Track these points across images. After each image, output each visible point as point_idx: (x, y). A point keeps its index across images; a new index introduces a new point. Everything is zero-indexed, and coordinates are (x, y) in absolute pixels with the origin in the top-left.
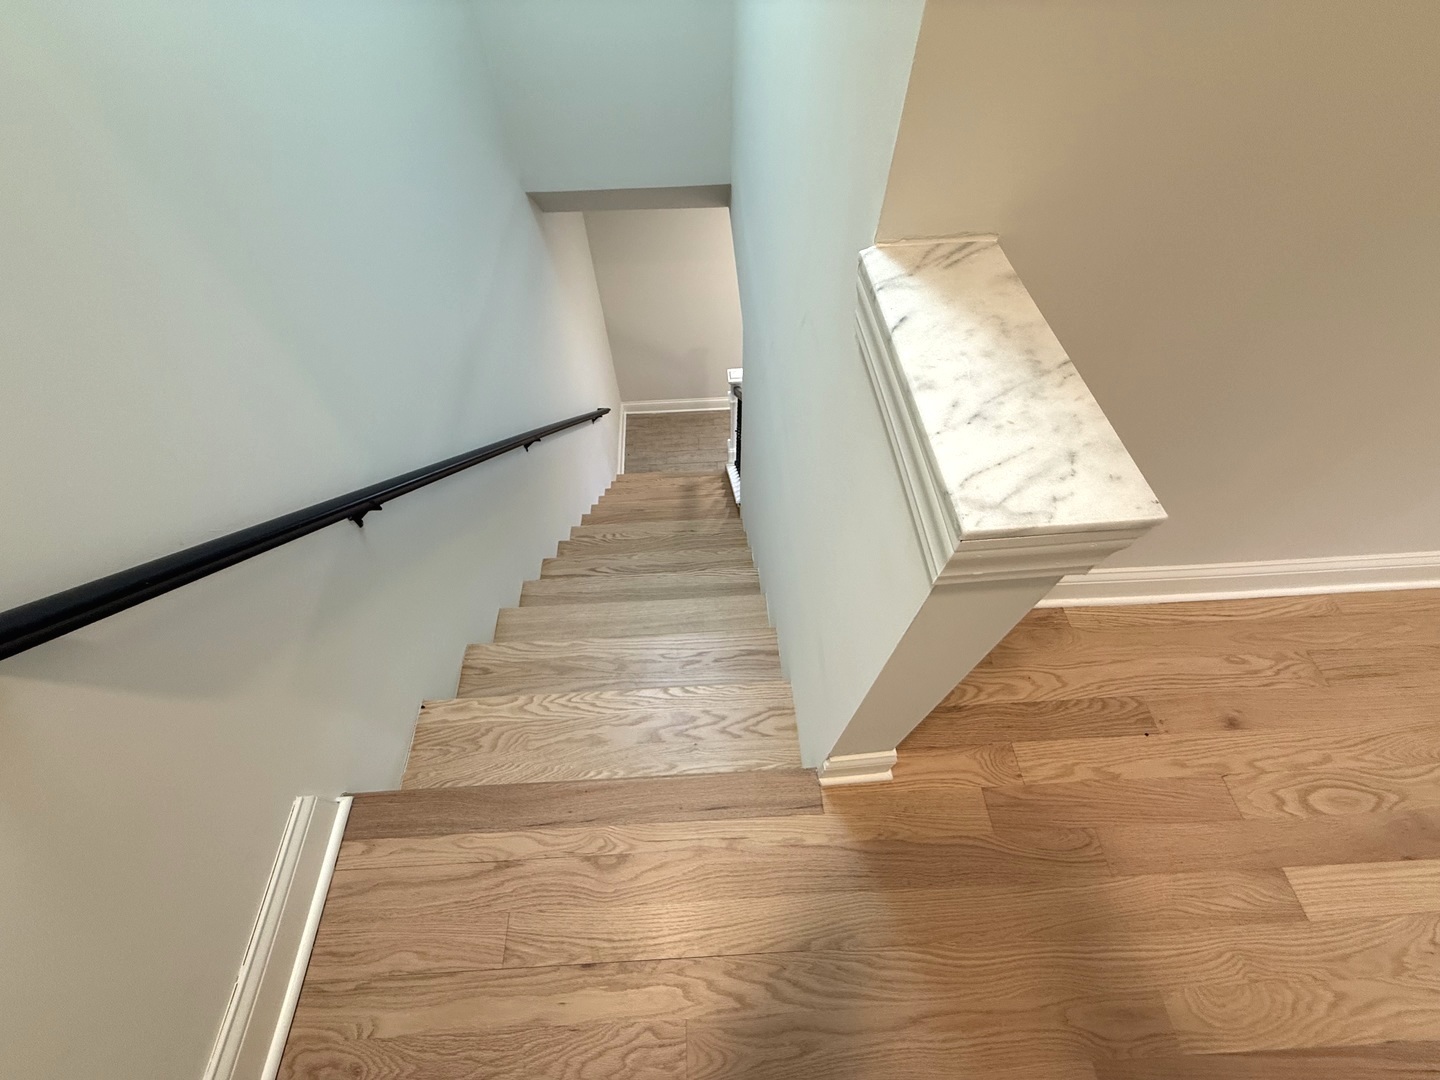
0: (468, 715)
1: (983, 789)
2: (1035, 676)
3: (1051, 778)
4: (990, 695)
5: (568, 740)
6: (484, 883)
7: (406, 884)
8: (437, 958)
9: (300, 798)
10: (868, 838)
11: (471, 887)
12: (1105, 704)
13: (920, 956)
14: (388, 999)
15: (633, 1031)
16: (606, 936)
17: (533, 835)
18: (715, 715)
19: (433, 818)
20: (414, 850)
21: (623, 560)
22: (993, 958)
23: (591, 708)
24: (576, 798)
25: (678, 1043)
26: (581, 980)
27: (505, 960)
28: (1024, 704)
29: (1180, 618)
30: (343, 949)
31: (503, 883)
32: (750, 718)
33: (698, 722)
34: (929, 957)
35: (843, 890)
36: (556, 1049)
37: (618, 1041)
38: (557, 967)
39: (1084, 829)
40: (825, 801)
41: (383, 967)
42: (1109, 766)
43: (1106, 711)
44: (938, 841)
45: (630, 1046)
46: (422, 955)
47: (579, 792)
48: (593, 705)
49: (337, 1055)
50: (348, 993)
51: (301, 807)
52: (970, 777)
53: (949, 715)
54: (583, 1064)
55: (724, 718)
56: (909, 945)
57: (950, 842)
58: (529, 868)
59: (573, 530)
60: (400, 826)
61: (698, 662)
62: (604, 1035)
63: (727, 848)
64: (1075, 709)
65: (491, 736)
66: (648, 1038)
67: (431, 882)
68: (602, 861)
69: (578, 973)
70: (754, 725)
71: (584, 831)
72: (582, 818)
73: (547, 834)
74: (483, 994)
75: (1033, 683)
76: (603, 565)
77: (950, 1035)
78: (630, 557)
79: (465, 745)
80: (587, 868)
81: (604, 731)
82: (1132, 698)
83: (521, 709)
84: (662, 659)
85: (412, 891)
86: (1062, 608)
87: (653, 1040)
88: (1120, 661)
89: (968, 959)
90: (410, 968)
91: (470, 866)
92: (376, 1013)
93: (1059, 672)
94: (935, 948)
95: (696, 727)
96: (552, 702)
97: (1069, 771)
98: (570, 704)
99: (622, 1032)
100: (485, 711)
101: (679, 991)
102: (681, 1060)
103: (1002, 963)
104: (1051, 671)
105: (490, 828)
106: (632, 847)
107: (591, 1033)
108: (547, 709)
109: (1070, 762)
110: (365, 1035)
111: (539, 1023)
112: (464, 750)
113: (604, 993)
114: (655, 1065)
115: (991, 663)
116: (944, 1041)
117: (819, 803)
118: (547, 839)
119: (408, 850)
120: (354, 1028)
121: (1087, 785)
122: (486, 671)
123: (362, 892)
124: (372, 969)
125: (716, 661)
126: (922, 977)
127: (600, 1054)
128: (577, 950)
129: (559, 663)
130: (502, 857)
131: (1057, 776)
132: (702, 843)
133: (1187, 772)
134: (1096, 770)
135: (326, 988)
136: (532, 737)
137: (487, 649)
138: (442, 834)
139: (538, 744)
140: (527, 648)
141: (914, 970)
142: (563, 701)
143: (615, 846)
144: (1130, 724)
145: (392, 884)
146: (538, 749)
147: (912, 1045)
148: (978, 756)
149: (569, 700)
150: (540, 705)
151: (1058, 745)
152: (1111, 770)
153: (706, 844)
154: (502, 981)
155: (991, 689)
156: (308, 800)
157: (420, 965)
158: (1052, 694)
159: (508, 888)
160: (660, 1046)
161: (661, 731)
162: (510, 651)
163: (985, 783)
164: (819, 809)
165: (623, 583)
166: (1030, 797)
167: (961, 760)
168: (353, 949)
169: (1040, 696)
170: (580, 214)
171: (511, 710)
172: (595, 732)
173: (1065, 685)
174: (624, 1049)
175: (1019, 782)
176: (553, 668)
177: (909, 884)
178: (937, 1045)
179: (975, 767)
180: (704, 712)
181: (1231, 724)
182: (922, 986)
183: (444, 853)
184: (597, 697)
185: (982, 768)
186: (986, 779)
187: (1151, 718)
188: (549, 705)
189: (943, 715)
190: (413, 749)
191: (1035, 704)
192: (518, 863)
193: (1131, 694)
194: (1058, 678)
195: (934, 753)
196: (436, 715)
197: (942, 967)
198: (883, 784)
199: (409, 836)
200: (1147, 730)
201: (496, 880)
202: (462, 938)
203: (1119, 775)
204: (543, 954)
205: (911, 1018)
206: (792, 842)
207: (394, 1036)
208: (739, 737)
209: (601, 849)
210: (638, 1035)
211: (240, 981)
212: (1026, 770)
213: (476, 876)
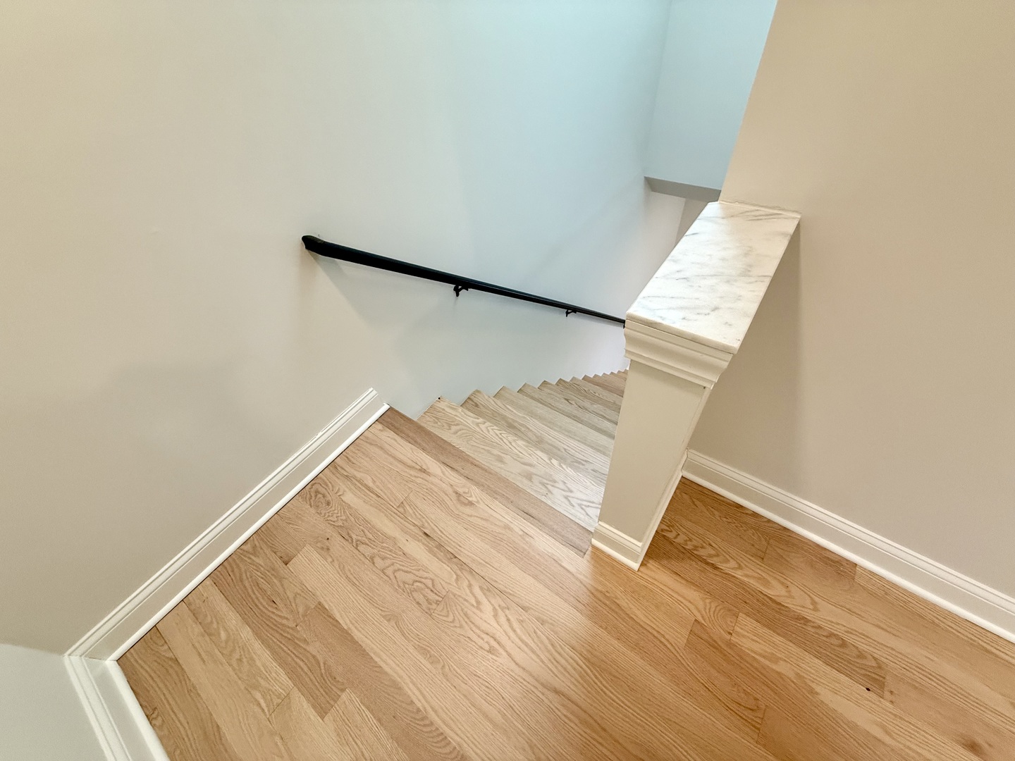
0: (454, 413)
1: (696, 620)
2: (794, 590)
3: (755, 653)
4: (747, 576)
5: (488, 451)
6: (412, 472)
7: (386, 452)
8: (378, 487)
9: (372, 389)
10: (600, 588)
11: (406, 470)
12: (844, 644)
13: (584, 666)
14: (353, 487)
15: (426, 575)
16: (441, 529)
17: (442, 468)
18: (567, 487)
19: (411, 434)
20: (396, 441)
21: (587, 404)
22: (629, 707)
23: (508, 444)
24: (469, 465)
25: (439, 596)
26: (420, 538)
27: (398, 507)
28: (770, 598)
29: (980, 642)
30: (352, 459)
31: (418, 477)
32: (586, 501)
33: (556, 485)
34: (589, 671)
35: (566, 601)
36: (393, 555)
37: (417, 573)
38: (415, 525)
39: (756, 699)
40: (588, 553)
41: (359, 475)
42: (813, 682)
43: (841, 650)
44: (641, 623)
45: (420, 579)
46: (374, 482)
47: (472, 463)
48: (510, 443)
49: (327, 494)
50: (342, 475)
51: (370, 394)
52: (692, 607)
53: (706, 566)
54: (399, 570)
55: (571, 491)
56: (581, 655)
57: (648, 628)
58: (432, 479)
59: (574, 379)
60: (398, 429)
61: (583, 465)
62: (413, 566)
63: (520, 536)
64: (813, 630)
65: (458, 427)
66: (429, 584)
67: (394, 458)
68: (462, 499)
69: (421, 534)
70: (585, 506)
71: (463, 481)
72: (465, 475)
73: (448, 471)
74: (383, 512)
75: (789, 592)
76: (573, 400)
77: (572, 717)
78: (592, 404)
79: (444, 424)
80: (454, 497)
81: (507, 458)
82: (875, 659)
83: (477, 424)
84: (563, 451)
85: (386, 456)
86: (856, 565)
87: (430, 586)
88: (883, 629)
89: (612, 693)
90: (365, 482)
91: (411, 462)
92: (346, 489)
93: (817, 599)
94: (597, 671)
95: (553, 486)
96: (492, 429)
97: (776, 660)
98: (500, 436)
99: (421, 571)
100: (462, 416)
101: (455, 576)
102: (436, 603)
103: (632, 714)
104: (811, 594)
105: (428, 453)
106: (478, 502)
107: (409, 561)
108: (488, 431)
109: (780, 656)
110: (338, 494)
111: (394, 540)
112: (443, 426)
113: (425, 550)
114: (425, 596)
115: (763, 559)
116: (565, 716)
117: (584, 551)
118: (446, 473)
119: (395, 440)
120: (337, 489)
121: (782, 678)
122: (477, 405)
123: (371, 444)
124: (356, 473)
125: (593, 470)
126: (577, 676)
127: (407, 572)
128: (426, 524)
129: (511, 421)
130: (424, 467)
131: (760, 655)
132: (510, 524)
133: (887, 739)
134: (797, 674)
135: (338, 468)
136: (474, 439)
137: (484, 396)
138: (409, 442)
139: (475, 444)
140: (503, 407)
141: (575, 669)
142: (498, 432)
143: (471, 496)
144: (858, 673)
145: (381, 448)
146: (473, 446)
147: (546, 701)
148: (708, 601)
149: (501, 434)
150: (487, 428)
151: (778, 639)
152: (813, 685)
153: (512, 526)
154: (392, 513)
155: (750, 573)
156: (375, 392)
157: (371, 484)
158: (799, 608)
159: (419, 481)
160: (431, 590)
161: (534, 477)
162: (493, 403)
163: (700, 619)
164: (582, 554)
165: (576, 412)
166: (729, 651)
167: (693, 594)
168: (355, 461)
169: (787, 602)
170: (684, 199)
171: (473, 422)
172: (503, 455)
173: (816, 609)
174: (417, 579)
175: (728, 637)
176: (507, 422)
177: (606, 628)
178: (559, 714)
179: (701, 605)
180: (563, 481)
181: (972, 747)
182: (573, 680)
183: (406, 450)
184: (514, 441)
185: (705, 609)
186: (703, 617)
187: (884, 683)
188: (490, 430)
189: (700, 563)
190: (425, 413)
191: (779, 604)
192: (429, 474)
193: (875, 655)
194: (814, 603)
195: (678, 578)
196: (442, 405)
197: (593, 683)
198: (630, 569)
199: (398, 435)
200: (869, 686)
201: (416, 474)
202: (390, 486)
203: (817, 694)
204: (414, 516)
205: (555, 688)
206: (555, 558)
207: (346, 502)
208: (573, 506)
209: (464, 493)
210: (426, 578)
211: (318, 437)
212: (738, 634)
213: (409, 467)
